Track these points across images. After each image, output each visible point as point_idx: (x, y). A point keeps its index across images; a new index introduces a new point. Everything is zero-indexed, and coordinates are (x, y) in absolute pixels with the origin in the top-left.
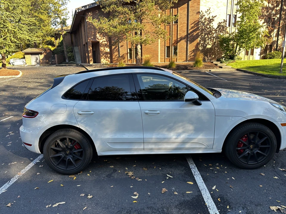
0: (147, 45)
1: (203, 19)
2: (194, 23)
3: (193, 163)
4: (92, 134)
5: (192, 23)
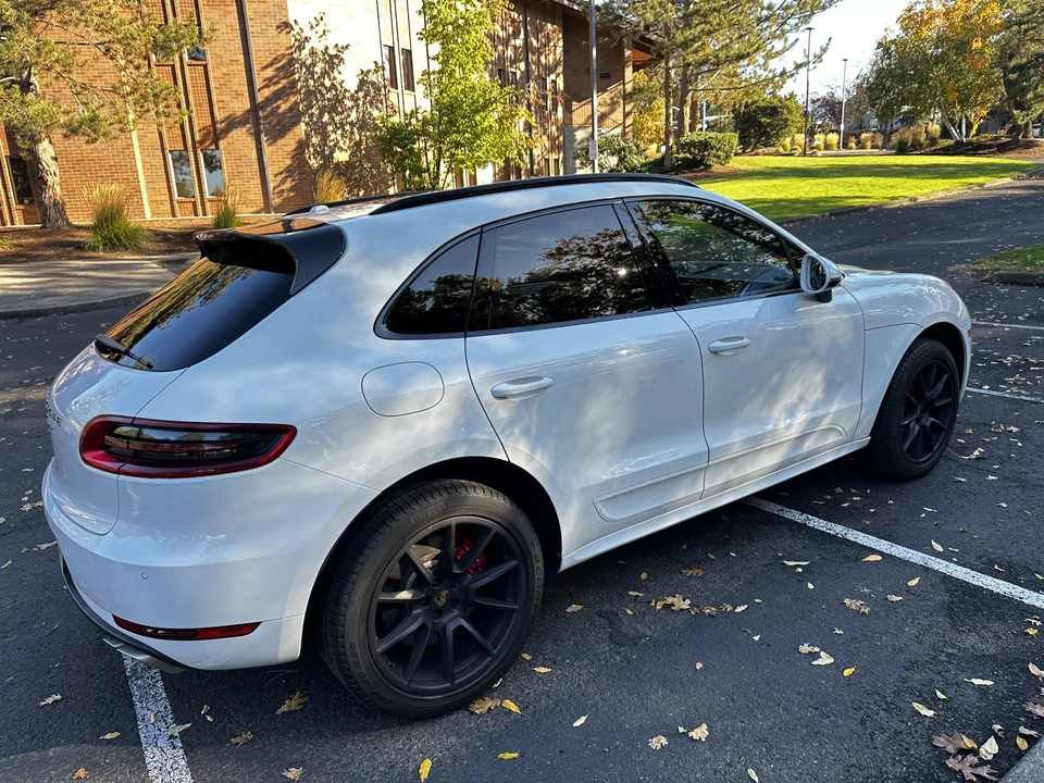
0: (102, 139)
1: (305, 52)
2: (271, 64)
3: (780, 507)
4: (551, 478)
5: (265, 64)
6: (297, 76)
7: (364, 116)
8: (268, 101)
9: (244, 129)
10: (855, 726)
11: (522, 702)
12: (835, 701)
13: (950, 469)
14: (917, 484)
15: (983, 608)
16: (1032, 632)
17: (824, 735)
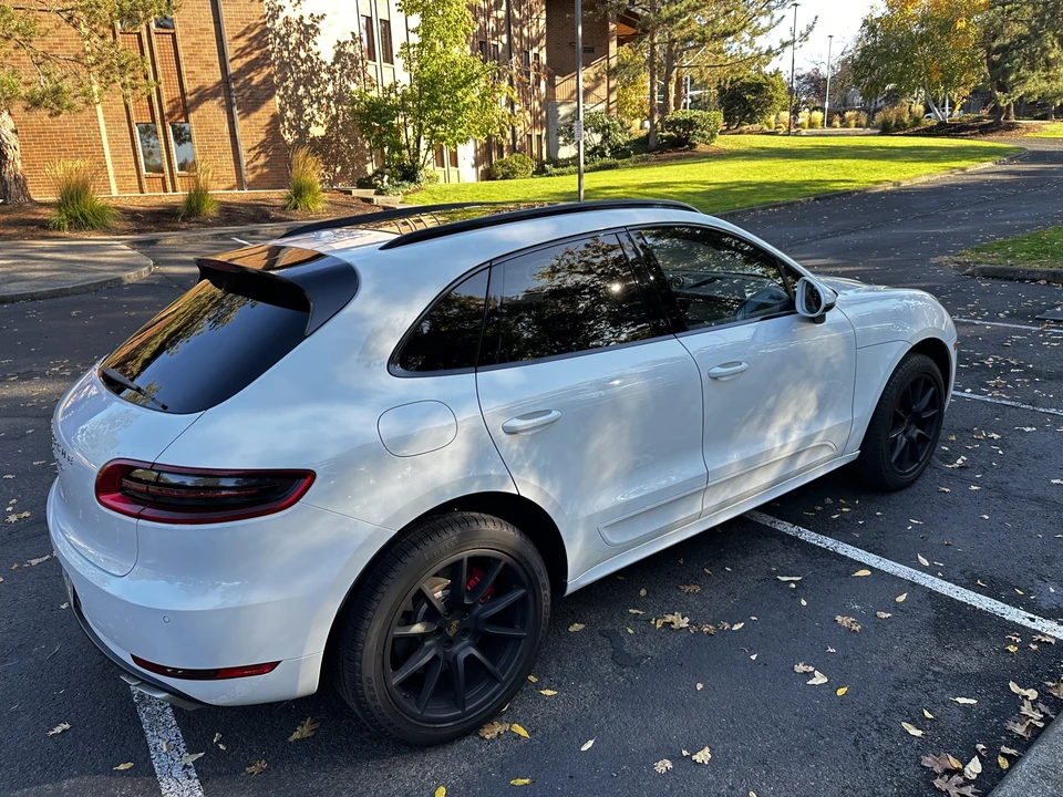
1: (279, 22)
2: (243, 34)
3: (772, 519)
4: (560, 509)
5: (237, 33)
6: (270, 47)
7: (340, 89)
8: (241, 72)
9: (216, 102)
10: (849, 747)
11: (529, 726)
12: (829, 722)
13: (935, 478)
14: (904, 493)
15: (967, 624)
16: (1012, 649)
17: (819, 756)
